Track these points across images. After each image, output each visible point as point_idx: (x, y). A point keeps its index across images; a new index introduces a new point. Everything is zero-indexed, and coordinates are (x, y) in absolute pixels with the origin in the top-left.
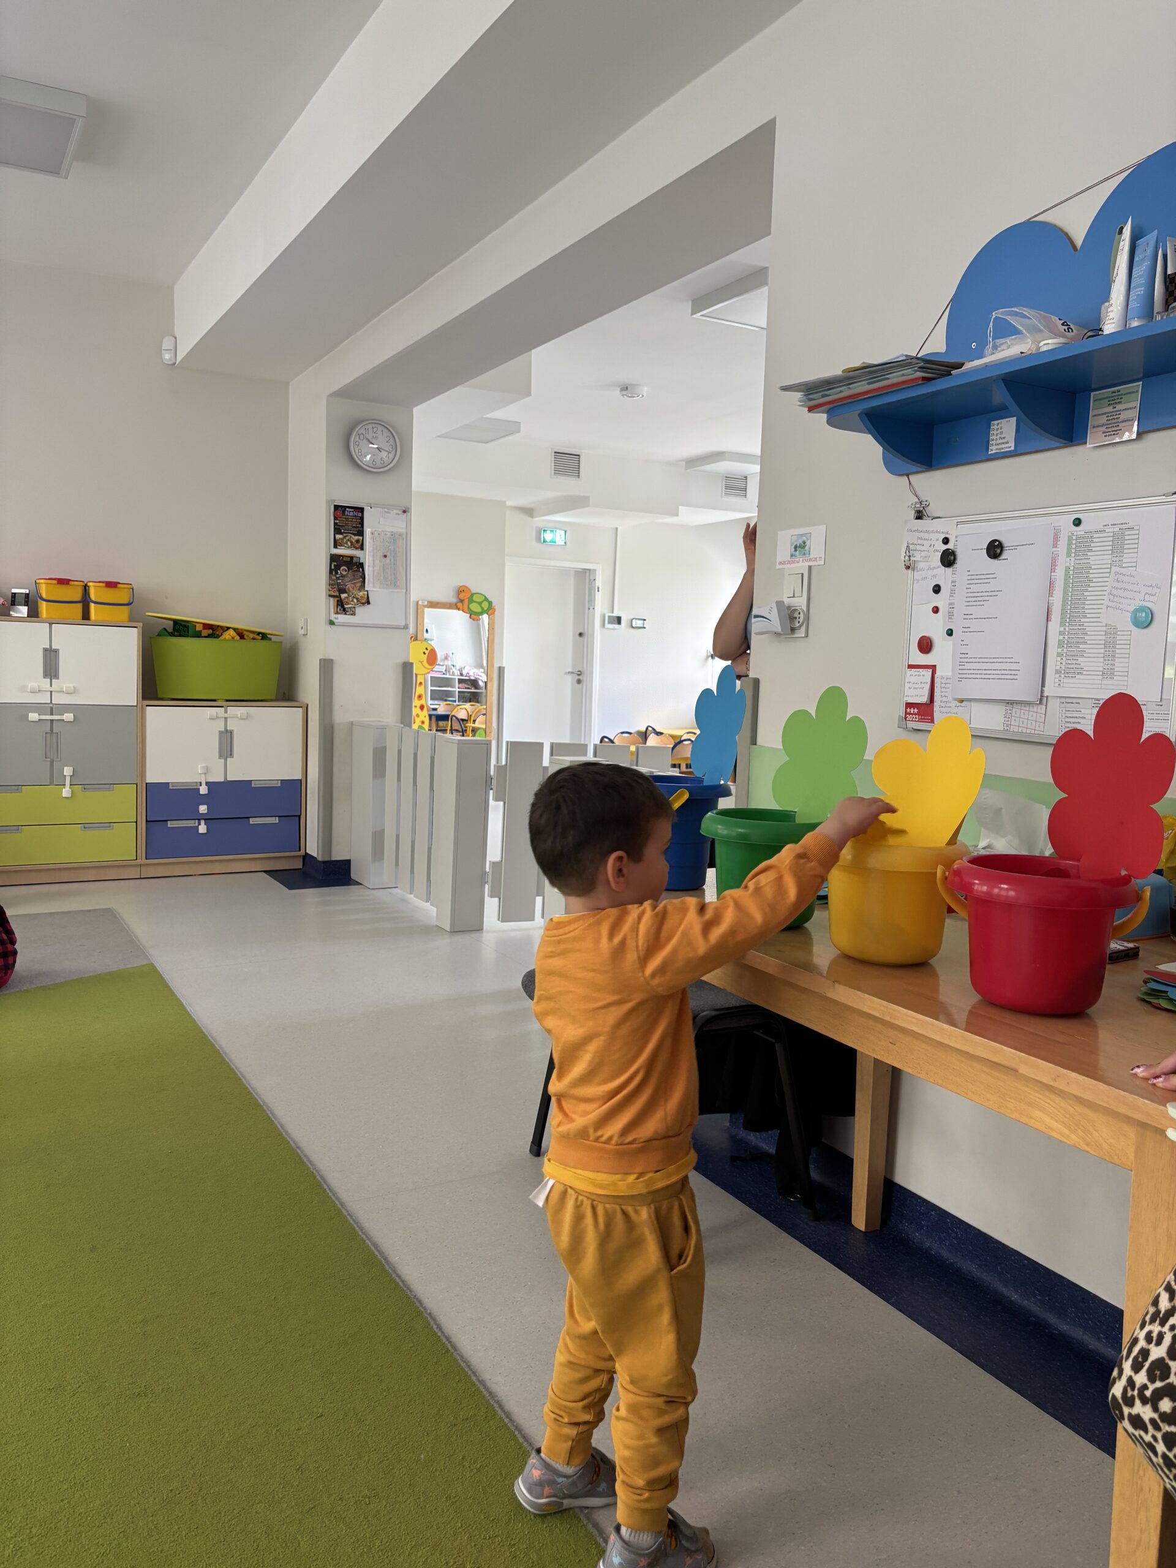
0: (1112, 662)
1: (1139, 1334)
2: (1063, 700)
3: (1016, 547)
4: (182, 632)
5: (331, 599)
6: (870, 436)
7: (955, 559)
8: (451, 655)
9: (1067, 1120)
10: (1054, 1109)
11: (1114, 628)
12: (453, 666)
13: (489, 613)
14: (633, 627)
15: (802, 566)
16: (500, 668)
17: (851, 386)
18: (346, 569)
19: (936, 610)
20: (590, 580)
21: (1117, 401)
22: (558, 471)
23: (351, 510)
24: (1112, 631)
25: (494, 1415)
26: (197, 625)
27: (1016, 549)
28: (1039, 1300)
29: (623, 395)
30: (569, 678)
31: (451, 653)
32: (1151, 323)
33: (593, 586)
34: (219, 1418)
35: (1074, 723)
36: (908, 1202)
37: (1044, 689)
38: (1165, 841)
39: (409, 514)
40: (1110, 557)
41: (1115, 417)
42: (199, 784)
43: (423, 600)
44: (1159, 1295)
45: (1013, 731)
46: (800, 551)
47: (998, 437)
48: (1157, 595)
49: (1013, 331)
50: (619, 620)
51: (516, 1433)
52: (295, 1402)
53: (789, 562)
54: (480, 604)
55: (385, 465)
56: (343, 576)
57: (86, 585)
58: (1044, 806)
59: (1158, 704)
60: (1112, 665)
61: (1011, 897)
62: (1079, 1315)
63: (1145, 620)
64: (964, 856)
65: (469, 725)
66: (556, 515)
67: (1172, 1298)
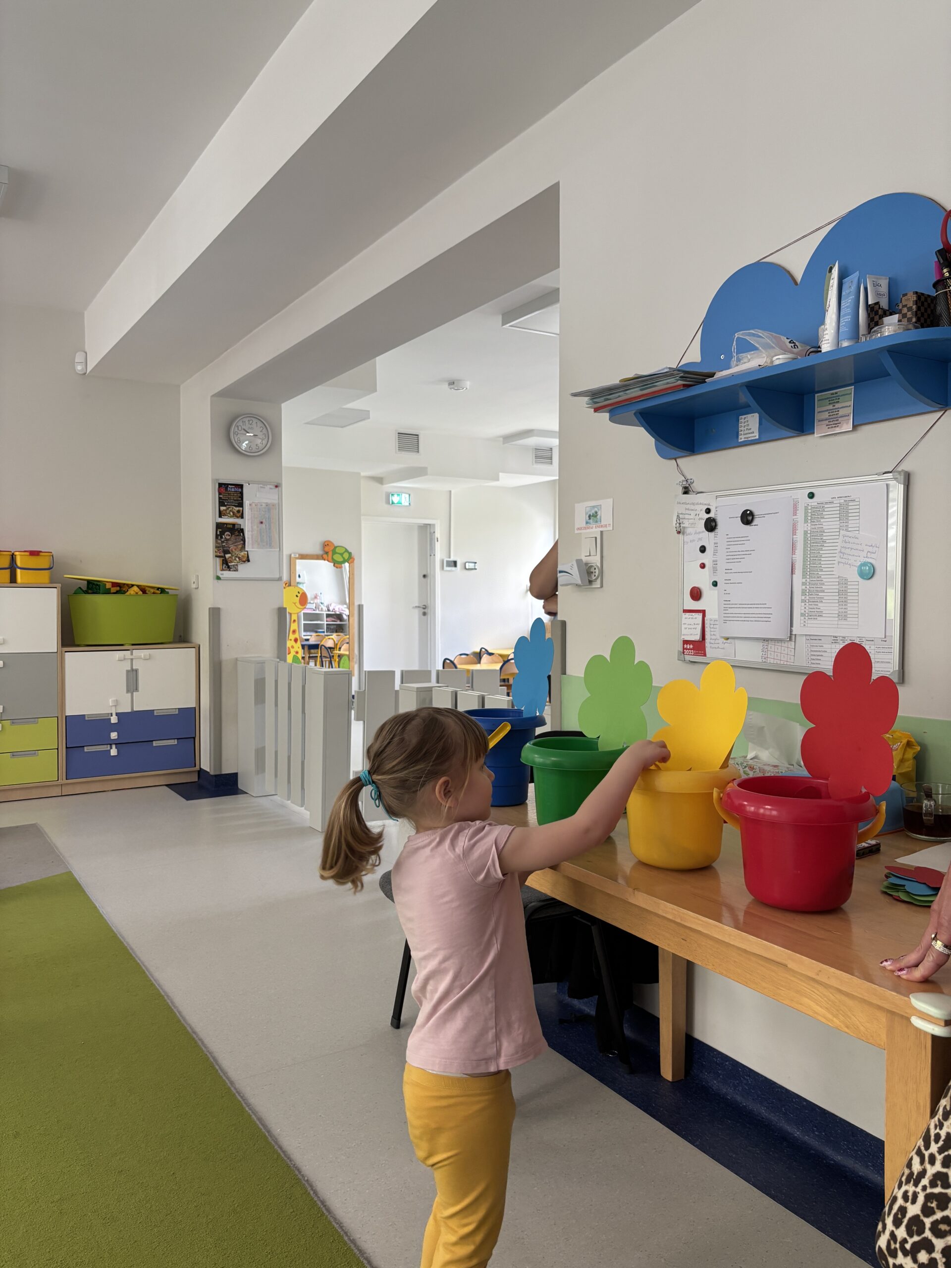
0: (845, 607)
2: (808, 638)
4: (95, 590)
5: (218, 559)
6: (642, 428)
7: (716, 525)
9: (829, 1005)
10: (818, 996)
11: (845, 580)
12: (322, 603)
13: (349, 562)
14: (466, 569)
15: (595, 531)
16: (359, 605)
17: (626, 392)
18: (230, 534)
19: (703, 566)
20: (430, 533)
21: (835, 401)
22: (401, 448)
23: (233, 487)
24: (843, 582)
26: (107, 583)
27: (764, 517)
28: (817, 1135)
29: (451, 389)
30: (417, 611)
31: (319, 594)
32: (857, 343)
33: (433, 537)
35: (818, 656)
36: (706, 1054)
37: (792, 628)
38: (894, 753)
39: (280, 488)
40: (838, 523)
41: (835, 413)
42: (110, 715)
43: (295, 553)
45: (770, 663)
46: (593, 519)
47: (745, 429)
48: (877, 553)
49: (751, 348)
50: (455, 564)
53: (585, 528)
54: (342, 554)
55: (260, 450)
56: (227, 540)
57: (13, 554)
58: (798, 724)
59: (884, 640)
60: (845, 609)
61: (774, 816)
62: (850, 1147)
63: (868, 573)
64: (735, 779)
65: (335, 652)
66: (403, 482)
67: (922, 1162)
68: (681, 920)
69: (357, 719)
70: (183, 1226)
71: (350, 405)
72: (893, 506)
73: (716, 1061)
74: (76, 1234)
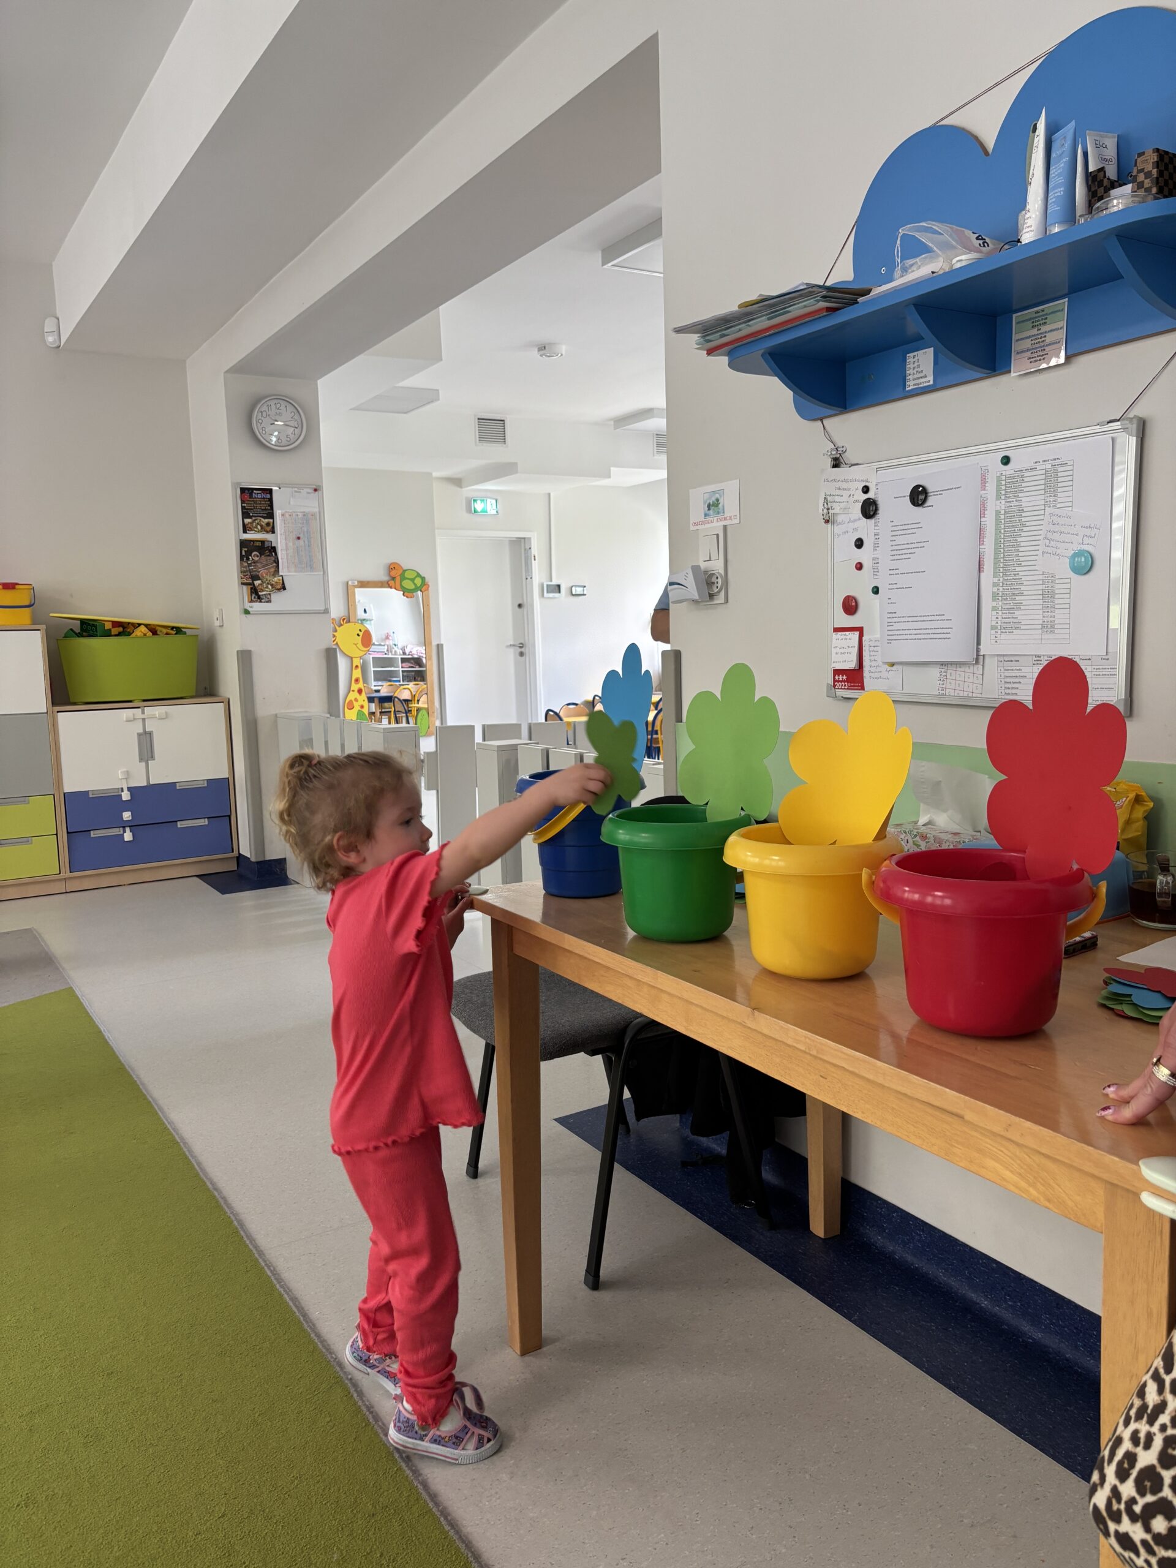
0: (1052, 614)
1: (1122, 1431)
2: (1001, 659)
3: (941, 492)
4: (91, 632)
5: (244, 587)
6: (776, 378)
7: (876, 509)
8: (392, 634)
9: (1023, 1171)
10: (1008, 1158)
11: (1052, 577)
12: (395, 645)
13: (423, 590)
14: (572, 595)
15: (716, 525)
16: (438, 645)
17: (750, 323)
18: (258, 554)
19: (859, 567)
20: (525, 549)
21: (1041, 322)
22: (483, 438)
23: (259, 492)
24: (1049, 580)
25: (417, 1499)
26: (106, 623)
27: (942, 494)
28: (1011, 1305)
29: (541, 356)
30: (511, 650)
31: (392, 633)
32: (1073, 227)
33: (529, 554)
34: (108, 1528)
35: (1014, 683)
36: (868, 1203)
37: (979, 647)
38: (1118, 811)
39: (320, 492)
40: (1043, 497)
41: (1041, 340)
42: (120, 790)
43: (352, 580)
44: (1144, 1385)
45: (949, 695)
46: (714, 509)
47: (915, 371)
48: (1096, 537)
49: (924, 249)
50: (558, 588)
51: (442, 1519)
52: (195, 1501)
53: (704, 523)
54: (413, 580)
55: (292, 442)
56: (254, 562)
58: (987, 776)
59: (1104, 657)
60: (1051, 617)
61: (947, 907)
62: (1054, 1321)
63: (1085, 565)
64: (894, 855)
65: (413, 705)
66: (486, 483)
67: (1161, 1390)
68: (818, 1052)
69: (429, 788)
70: (186, 1445)
71: (408, 383)
72: (1121, 471)
73: (881, 1212)
74: (48, 1457)
